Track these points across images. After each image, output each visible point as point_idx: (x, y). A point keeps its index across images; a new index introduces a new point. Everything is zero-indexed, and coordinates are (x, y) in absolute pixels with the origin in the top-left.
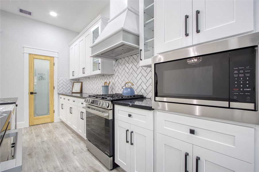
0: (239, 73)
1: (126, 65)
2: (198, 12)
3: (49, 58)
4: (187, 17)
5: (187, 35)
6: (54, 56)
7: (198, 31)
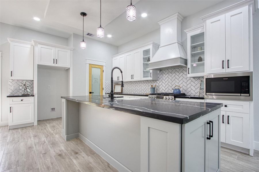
0: (244, 84)
1: (164, 75)
2: (228, 60)
3: (100, 67)
4: (223, 61)
5: (223, 68)
6: (103, 65)
7: (228, 67)
